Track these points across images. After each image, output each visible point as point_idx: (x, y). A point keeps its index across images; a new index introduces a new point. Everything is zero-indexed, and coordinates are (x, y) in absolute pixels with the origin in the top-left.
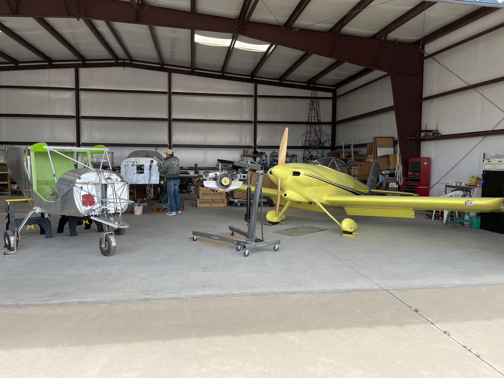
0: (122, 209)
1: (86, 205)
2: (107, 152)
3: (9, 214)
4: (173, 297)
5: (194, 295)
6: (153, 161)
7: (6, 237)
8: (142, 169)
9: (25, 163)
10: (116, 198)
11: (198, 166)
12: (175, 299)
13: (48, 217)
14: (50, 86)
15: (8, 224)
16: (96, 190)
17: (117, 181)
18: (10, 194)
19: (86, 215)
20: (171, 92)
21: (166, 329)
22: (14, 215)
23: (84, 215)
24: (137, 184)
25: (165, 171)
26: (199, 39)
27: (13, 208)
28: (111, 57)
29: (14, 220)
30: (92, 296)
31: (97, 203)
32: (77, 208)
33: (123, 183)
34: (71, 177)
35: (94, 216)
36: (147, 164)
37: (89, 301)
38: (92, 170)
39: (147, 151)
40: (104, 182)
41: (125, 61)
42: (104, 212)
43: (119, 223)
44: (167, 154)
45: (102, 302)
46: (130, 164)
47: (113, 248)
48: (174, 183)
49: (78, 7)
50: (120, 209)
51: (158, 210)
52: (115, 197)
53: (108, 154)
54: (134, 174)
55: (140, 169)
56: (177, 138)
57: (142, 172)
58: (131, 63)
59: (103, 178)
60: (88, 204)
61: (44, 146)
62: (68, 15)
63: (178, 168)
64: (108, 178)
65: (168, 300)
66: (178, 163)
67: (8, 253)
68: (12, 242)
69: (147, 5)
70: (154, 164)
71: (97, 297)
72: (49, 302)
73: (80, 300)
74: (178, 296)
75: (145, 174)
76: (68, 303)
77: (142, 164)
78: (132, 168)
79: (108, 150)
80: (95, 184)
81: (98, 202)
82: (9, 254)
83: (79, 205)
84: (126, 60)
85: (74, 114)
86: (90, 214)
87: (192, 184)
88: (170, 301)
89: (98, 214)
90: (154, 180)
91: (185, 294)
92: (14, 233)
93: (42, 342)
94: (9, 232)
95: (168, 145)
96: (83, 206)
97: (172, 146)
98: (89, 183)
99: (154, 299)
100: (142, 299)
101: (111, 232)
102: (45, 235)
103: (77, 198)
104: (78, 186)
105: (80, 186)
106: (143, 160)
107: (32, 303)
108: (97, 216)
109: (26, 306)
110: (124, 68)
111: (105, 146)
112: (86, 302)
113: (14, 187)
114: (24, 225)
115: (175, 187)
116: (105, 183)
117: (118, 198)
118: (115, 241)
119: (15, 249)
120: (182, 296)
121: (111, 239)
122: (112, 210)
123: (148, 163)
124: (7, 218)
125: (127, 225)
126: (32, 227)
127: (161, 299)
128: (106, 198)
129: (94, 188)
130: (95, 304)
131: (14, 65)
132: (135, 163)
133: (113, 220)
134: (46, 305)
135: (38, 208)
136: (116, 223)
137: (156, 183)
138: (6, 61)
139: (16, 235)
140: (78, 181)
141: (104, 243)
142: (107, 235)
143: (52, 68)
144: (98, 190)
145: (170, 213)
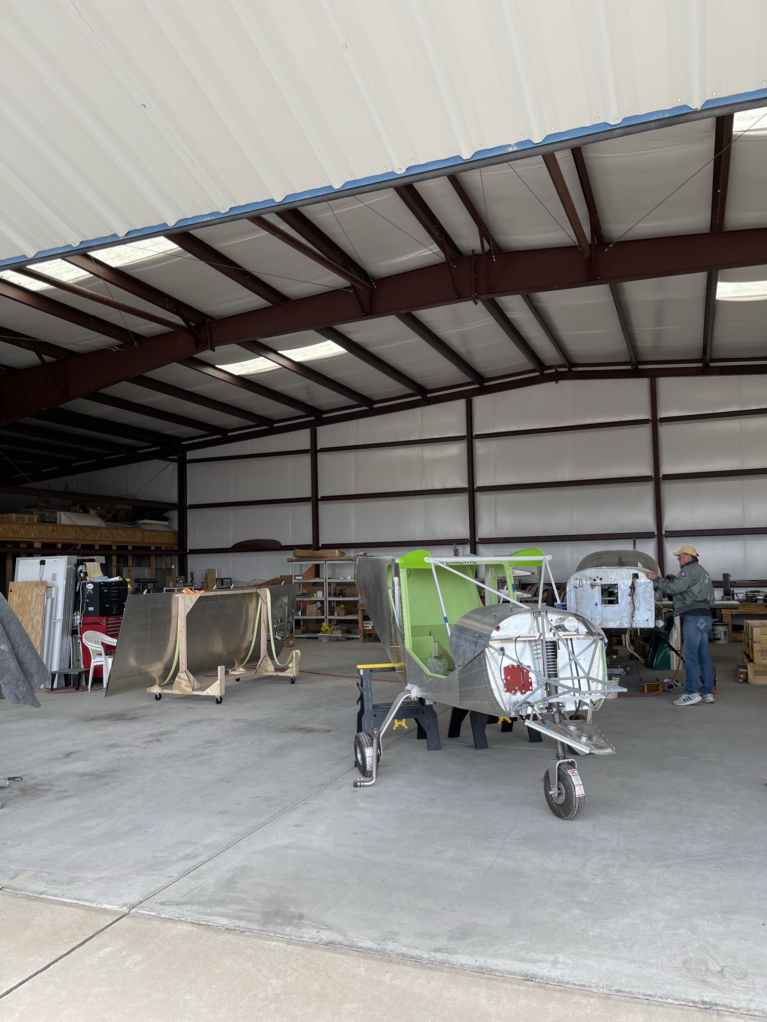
0: (592, 702)
1: (513, 692)
3: (362, 694)
6: (637, 574)
7: (358, 747)
8: (612, 594)
9: (390, 591)
10: (578, 678)
11: (731, 579)
13: (432, 705)
14: (425, 437)
15: (361, 714)
16: (533, 655)
17: (578, 634)
18: (361, 639)
19: (514, 714)
20: (658, 419)
22: (372, 697)
23: (510, 714)
26: (726, 291)
27: (369, 681)
28: (531, 367)
29: (371, 708)
30: (553, 958)
31: (536, 688)
32: (495, 698)
34: (479, 625)
35: (531, 718)
36: (624, 583)
37: (546, 977)
39: (618, 552)
40: (549, 636)
41: (558, 369)
42: (554, 709)
43: (590, 738)
45: (583, 988)
46: (587, 583)
47: (577, 801)
49: (475, 279)
50: (589, 702)
51: (654, 690)
52: (575, 675)
54: (596, 605)
55: (609, 594)
56: (674, 518)
57: (614, 601)
58: (570, 370)
59: (547, 627)
60: (517, 688)
61: (425, 558)
62: (457, 298)
64: (557, 628)
67: (360, 783)
68: (368, 759)
69: (611, 243)
70: (640, 582)
71: (567, 968)
72: (453, 959)
73: (525, 967)
75: (621, 604)
76: (496, 970)
77: (614, 582)
78: (590, 591)
80: (529, 640)
81: (539, 685)
82: (364, 786)
83: (499, 690)
84: (560, 366)
85: (465, 485)
86: (524, 714)
87: (718, 622)
89: (538, 712)
90: (642, 619)
92: (372, 740)
94: (364, 737)
95: (656, 533)
96: (506, 692)
97: (664, 536)
98: (518, 639)
99: (730, 1010)
100: (694, 1002)
101: (571, 760)
103: (493, 674)
104: (494, 646)
105: (497, 645)
106: (615, 573)
107: (415, 952)
108: (538, 720)
109: (404, 959)
110: (557, 383)
112: (542, 978)
113: (368, 625)
114: (389, 723)
116: (552, 638)
117: (583, 675)
118: (581, 783)
119: (375, 774)
121: (572, 777)
122: (571, 705)
123: (627, 579)
124: (360, 702)
125: (611, 747)
126: (403, 723)
128: (556, 676)
129: (529, 652)
130: (565, 991)
131: (367, 408)
132: (598, 581)
133: (575, 731)
134: (445, 967)
135: (416, 688)
136: (582, 740)
137: (648, 626)
138: (354, 403)
139: (375, 745)
140: (495, 634)
141: (557, 786)
142: (562, 766)
143: (427, 405)
144: (537, 654)
145: (687, 699)
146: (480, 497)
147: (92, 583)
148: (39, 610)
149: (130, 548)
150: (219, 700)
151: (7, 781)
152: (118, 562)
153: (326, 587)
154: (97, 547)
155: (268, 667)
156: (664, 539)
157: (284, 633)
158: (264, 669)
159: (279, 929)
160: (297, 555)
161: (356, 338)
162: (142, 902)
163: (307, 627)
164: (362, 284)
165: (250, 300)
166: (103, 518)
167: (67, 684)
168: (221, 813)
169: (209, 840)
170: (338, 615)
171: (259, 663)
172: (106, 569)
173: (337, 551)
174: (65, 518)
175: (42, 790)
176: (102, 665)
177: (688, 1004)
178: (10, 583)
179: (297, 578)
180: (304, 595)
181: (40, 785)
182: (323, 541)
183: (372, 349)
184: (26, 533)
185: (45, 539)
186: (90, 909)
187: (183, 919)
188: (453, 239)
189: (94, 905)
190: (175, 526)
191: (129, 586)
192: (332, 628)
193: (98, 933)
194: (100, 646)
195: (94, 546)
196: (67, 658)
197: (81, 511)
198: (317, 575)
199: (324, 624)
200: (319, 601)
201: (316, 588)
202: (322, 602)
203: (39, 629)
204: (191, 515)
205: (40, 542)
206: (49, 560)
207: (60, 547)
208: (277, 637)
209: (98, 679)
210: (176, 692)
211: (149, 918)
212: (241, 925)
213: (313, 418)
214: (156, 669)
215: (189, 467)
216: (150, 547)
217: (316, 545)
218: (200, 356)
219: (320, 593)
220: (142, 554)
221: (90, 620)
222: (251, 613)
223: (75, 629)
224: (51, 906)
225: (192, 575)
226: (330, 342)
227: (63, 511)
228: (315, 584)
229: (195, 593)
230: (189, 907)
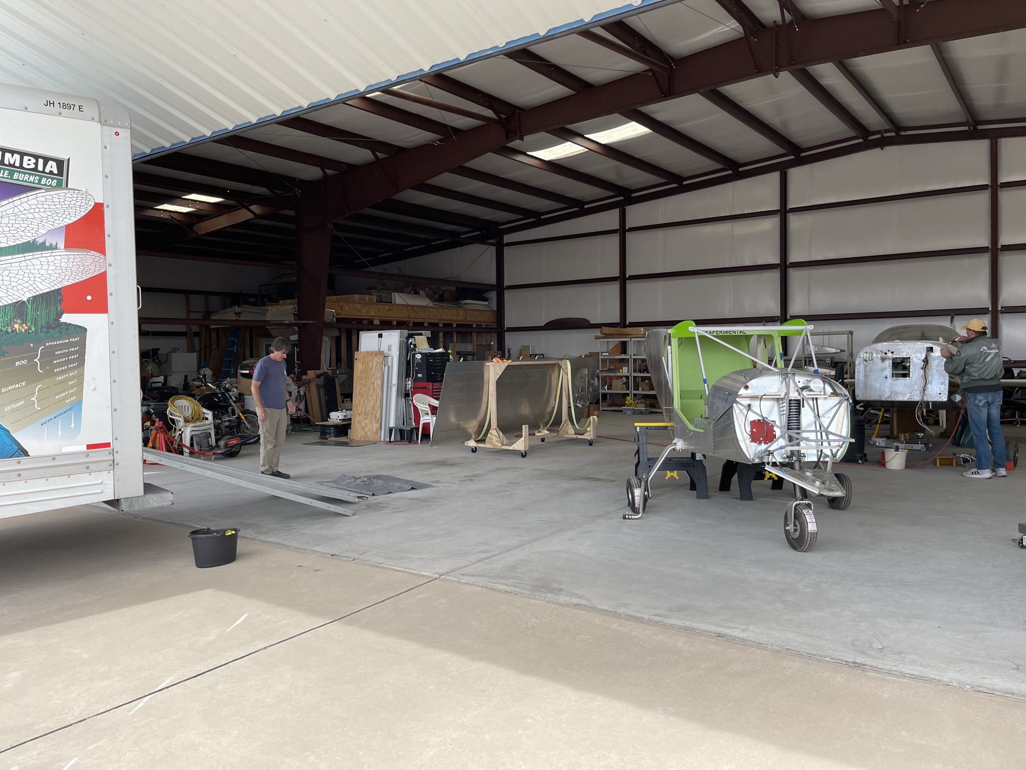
0: (832, 454)
1: (758, 442)
2: (810, 333)
3: (639, 448)
4: (923, 675)
5: (980, 684)
6: (932, 348)
7: (629, 489)
9: (664, 360)
12: (927, 680)
13: (702, 459)
14: (736, 212)
15: (637, 465)
16: (778, 412)
17: (824, 394)
19: (757, 461)
20: (998, 184)
21: (883, 747)
22: (647, 451)
23: (754, 460)
24: (893, 400)
25: (960, 369)
27: (644, 437)
28: (852, 134)
29: (646, 460)
30: (745, 627)
31: (779, 438)
32: (740, 447)
33: (836, 400)
34: (732, 384)
35: (771, 464)
36: (917, 357)
37: (735, 636)
38: (773, 370)
39: (922, 327)
40: (794, 395)
41: (884, 134)
42: (794, 458)
43: (823, 483)
44: (968, 330)
45: (760, 645)
46: (877, 357)
47: (810, 536)
48: (986, 400)
49: (776, 50)
50: (830, 454)
51: (947, 463)
52: (818, 429)
53: (811, 338)
54: (886, 378)
55: (900, 367)
57: (906, 374)
58: (898, 135)
59: (794, 388)
60: (761, 439)
61: (690, 328)
62: (757, 73)
63: (998, 362)
64: (803, 389)
65: (908, 680)
66: (997, 351)
67: (629, 516)
68: (636, 498)
69: (922, 4)
70: (934, 355)
71: (753, 633)
72: (665, 620)
73: (720, 630)
74: (937, 677)
75: (912, 377)
76: (697, 629)
77: (906, 355)
78: (880, 364)
79: (813, 328)
80: (777, 398)
81: (782, 436)
82: (631, 519)
83: (745, 440)
84: (886, 131)
85: (777, 261)
86: (765, 460)
88: (913, 682)
89: (780, 460)
90: (935, 392)
91: (958, 676)
92: (640, 483)
93: (634, 692)
95: (990, 309)
96: (751, 442)
97: (999, 312)
98: (763, 397)
99: (874, 669)
100: (846, 662)
101: (808, 502)
102: (695, 492)
103: (740, 425)
104: (741, 402)
105: (746, 402)
106: (908, 347)
107: (638, 615)
108: (777, 466)
110: (882, 149)
111: (806, 321)
112: (730, 637)
114: (657, 470)
115: (988, 409)
116: (796, 397)
117: (823, 430)
118: (814, 521)
119: (641, 511)
120: (948, 678)
121: (806, 516)
122: (813, 455)
123: (921, 353)
124: (637, 455)
125: (842, 490)
126: (675, 474)
127: (891, 672)
128: (799, 429)
129: (776, 409)
130: (746, 645)
131: (677, 185)
132: (890, 354)
133: (811, 476)
134: (659, 624)
135: (681, 442)
136: (816, 484)
137: (941, 400)
138: (662, 180)
139: (643, 486)
140: (742, 392)
141: (793, 523)
142: (799, 506)
143: (738, 179)
144: (783, 411)
145: (975, 472)
146: (793, 274)
147: (420, 353)
148: (378, 376)
149: (454, 325)
150: (524, 454)
151: (357, 498)
152: (444, 337)
153: (631, 363)
154: (426, 325)
155: (569, 431)
156: (1000, 315)
157: (584, 402)
158: (565, 432)
159: (543, 595)
160: (604, 332)
161: (661, 117)
162: (448, 573)
163: (613, 401)
164: (661, 67)
165: (553, 90)
166: (431, 298)
167: (402, 438)
168: (512, 528)
169: (501, 543)
170: (643, 390)
171: (561, 426)
172: (433, 343)
173: (642, 329)
174: (399, 299)
175: (381, 507)
176: (429, 423)
177: (841, 662)
178: (356, 352)
179: (603, 354)
180: (610, 370)
181: (381, 503)
182: (630, 319)
183: (676, 126)
184: (367, 312)
185: (383, 317)
186: (413, 574)
187: (476, 584)
188: (754, 12)
189: (416, 572)
190: (494, 307)
191: (451, 357)
192: (636, 402)
193: (417, 586)
194: (427, 407)
195: (423, 323)
196: (402, 417)
197: (412, 292)
198: (624, 351)
199: (628, 398)
200: (625, 376)
201: (622, 364)
202: (627, 377)
203: (379, 391)
204: (508, 295)
205: (379, 319)
206: (385, 333)
207: (395, 324)
208: (578, 405)
209: (426, 436)
210: (487, 445)
211: (453, 582)
212: (516, 590)
213: (622, 198)
214: (472, 426)
215: (506, 250)
216: (472, 325)
217: (623, 323)
218: (512, 144)
219: (625, 369)
220: (465, 331)
221: (419, 385)
222: (554, 382)
223: (408, 392)
224: (387, 571)
225: (509, 351)
226: (634, 123)
227: (397, 292)
228: (622, 360)
229: (503, 362)
230: (481, 578)
